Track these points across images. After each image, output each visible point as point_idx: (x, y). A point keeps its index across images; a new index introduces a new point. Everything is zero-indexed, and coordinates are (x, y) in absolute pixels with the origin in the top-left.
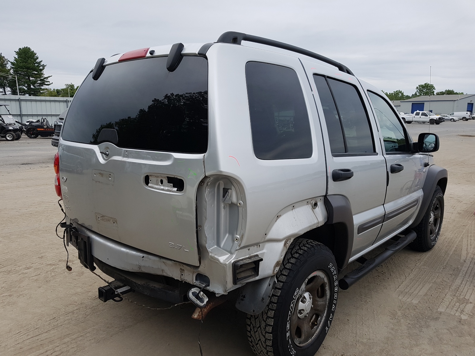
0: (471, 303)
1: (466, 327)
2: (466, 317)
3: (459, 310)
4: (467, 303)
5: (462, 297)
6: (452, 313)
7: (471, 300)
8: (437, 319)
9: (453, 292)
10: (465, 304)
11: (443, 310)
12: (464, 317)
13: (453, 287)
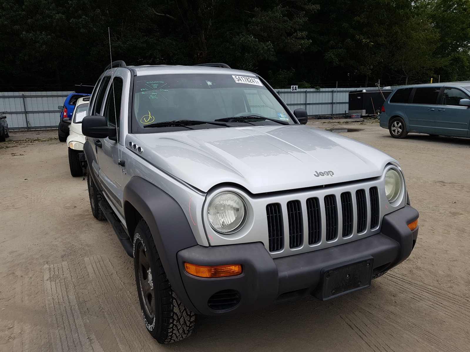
0: (48, 280)
1: (42, 261)
2: (45, 267)
3: (53, 270)
4: (50, 278)
5: (58, 281)
6: (56, 265)
7: (49, 282)
8: (62, 257)
9: (67, 282)
10: (51, 277)
11: (63, 263)
12: (46, 266)
13: (71, 287)
